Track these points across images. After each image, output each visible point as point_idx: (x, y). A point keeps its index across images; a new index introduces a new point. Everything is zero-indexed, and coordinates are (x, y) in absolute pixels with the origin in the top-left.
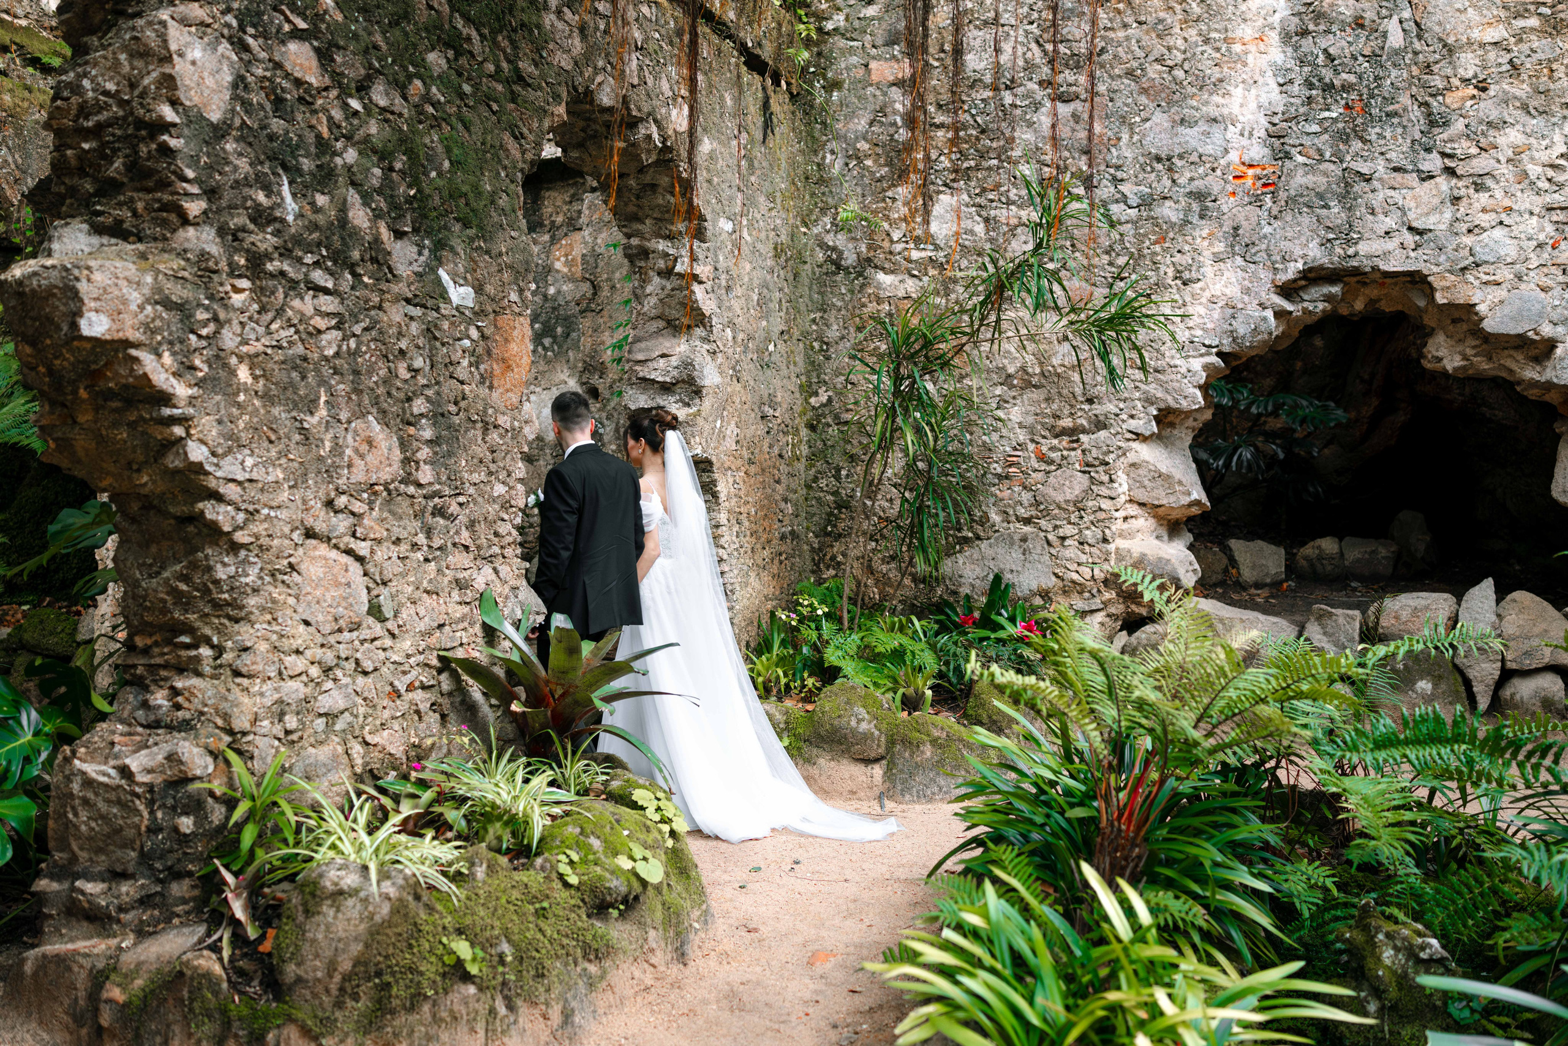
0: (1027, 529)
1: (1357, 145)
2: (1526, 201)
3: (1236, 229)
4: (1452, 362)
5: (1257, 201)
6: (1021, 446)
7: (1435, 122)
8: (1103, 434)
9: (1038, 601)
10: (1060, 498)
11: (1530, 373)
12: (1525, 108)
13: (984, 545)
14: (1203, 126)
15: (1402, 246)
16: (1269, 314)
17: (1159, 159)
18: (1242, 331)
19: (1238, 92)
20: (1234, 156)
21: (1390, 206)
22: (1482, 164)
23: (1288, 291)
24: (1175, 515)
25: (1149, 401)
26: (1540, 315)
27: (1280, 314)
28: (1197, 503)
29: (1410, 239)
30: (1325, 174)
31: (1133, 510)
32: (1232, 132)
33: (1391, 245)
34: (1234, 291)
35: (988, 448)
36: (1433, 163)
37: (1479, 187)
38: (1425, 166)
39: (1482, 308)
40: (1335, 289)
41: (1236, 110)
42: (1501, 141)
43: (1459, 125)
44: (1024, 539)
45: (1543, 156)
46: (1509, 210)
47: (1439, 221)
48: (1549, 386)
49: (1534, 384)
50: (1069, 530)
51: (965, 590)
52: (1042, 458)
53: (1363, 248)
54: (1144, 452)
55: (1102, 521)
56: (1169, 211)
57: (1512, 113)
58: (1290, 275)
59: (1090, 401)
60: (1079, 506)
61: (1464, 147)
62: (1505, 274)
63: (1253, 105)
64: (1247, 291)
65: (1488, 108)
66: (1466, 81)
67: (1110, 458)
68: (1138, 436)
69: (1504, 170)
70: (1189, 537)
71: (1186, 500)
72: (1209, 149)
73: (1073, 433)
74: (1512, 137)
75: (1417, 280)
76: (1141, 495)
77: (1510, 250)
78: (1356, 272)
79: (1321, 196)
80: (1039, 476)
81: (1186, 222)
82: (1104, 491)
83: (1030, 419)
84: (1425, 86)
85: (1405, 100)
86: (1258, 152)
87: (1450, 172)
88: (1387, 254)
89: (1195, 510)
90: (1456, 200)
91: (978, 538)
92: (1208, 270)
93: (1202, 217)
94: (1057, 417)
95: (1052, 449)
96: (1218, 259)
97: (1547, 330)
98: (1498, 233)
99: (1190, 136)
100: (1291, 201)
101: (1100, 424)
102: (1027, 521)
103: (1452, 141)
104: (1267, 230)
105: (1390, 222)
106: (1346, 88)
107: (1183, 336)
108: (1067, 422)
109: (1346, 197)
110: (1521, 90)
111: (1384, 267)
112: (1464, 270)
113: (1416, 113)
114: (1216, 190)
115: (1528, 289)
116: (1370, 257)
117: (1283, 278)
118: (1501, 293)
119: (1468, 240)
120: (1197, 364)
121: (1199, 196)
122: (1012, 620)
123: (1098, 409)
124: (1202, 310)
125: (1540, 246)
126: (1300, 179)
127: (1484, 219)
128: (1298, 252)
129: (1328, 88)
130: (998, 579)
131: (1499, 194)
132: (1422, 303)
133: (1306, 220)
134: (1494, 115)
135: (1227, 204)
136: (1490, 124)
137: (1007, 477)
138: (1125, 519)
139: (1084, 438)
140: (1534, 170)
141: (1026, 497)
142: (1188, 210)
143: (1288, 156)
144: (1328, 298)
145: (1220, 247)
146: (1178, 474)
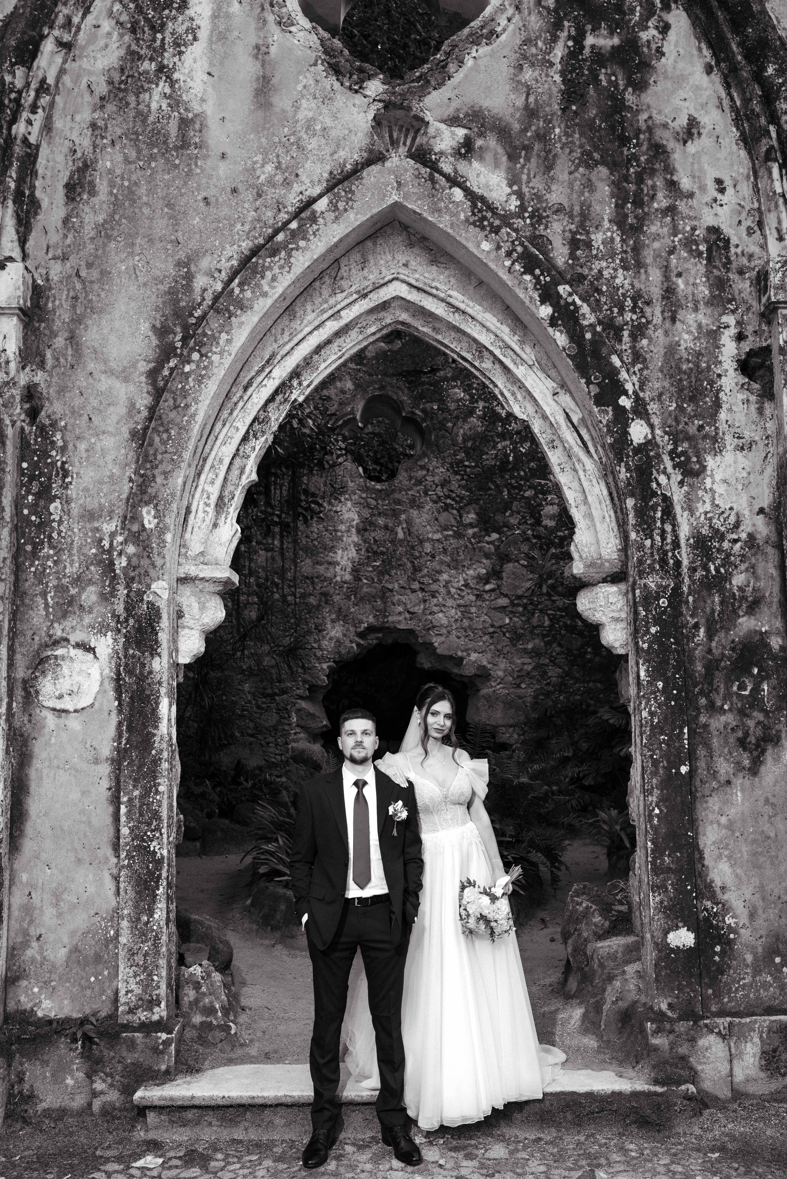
0: (252, 739)
1: (387, 577)
2: (450, 603)
3: (340, 609)
4: (427, 665)
5: (348, 598)
6: (250, 702)
7: (416, 569)
8: (285, 696)
9: (257, 772)
10: (267, 725)
11: (456, 671)
12: (449, 566)
13: (232, 747)
14: (326, 566)
15: (405, 619)
16: (354, 645)
17: (307, 578)
18: (343, 652)
19: (340, 552)
20: (338, 578)
21: (400, 602)
22: (434, 587)
23: (362, 635)
24: (317, 731)
25: (305, 681)
26: (457, 648)
27: (358, 645)
28: (326, 726)
29: (408, 616)
30: (375, 588)
31: (298, 730)
32: (338, 569)
33: (401, 618)
34: (339, 635)
35: (235, 703)
36: (416, 586)
37: (434, 597)
38: (413, 587)
39: (436, 644)
40: (380, 635)
41: (339, 559)
42: (441, 578)
43: (425, 571)
44: (251, 744)
45: (456, 585)
46: (444, 605)
47: (419, 609)
48: (462, 676)
49: (457, 675)
50: (271, 739)
51: (224, 768)
52: (258, 707)
53: (390, 619)
54: (303, 704)
55: (286, 735)
56: (312, 600)
57: (444, 568)
58: (362, 629)
59: (279, 682)
60: (275, 728)
61: (426, 580)
62: (444, 631)
63: (346, 558)
64: (345, 635)
65: (435, 565)
66: (427, 554)
67: (289, 707)
68: (301, 697)
69: (443, 590)
70: (322, 742)
71: (320, 725)
72: (329, 575)
73: (272, 696)
74: (445, 577)
75: (411, 632)
76: (302, 723)
77: (445, 621)
78: (388, 628)
79: (374, 597)
80: (257, 715)
81: (320, 605)
82: (286, 721)
83: (253, 690)
84: (412, 555)
85: (405, 560)
86: (348, 577)
87: (422, 590)
88: (399, 622)
89: (324, 729)
90: (425, 601)
91: (230, 744)
92: (329, 626)
93: (326, 603)
94: (265, 689)
95: (263, 703)
96: (333, 621)
97: (460, 654)
98: (441, 615)
99: (321, 569)
100: (362, 599)
101: (284, 692)
102: (252, 736)
103: (422, 577)
104: (352, 610)
105: (400, 609)
106: (383, 553)
107: (319, 653)
108: (269, 691)
109: (384, 598)
110: (448, 559)
111: (399, 627)
112: (429, 629)
113: (409, 565)
114: (332, 592)
115: (453, 637)
116: (393, 622)
117: (359, 630)
118: (442, 639)
119: (430, 617)
120: (325, 666)
121: (325, 595)
122: (246, 780)
123: (283, 685)
124: (326, 643)
125: (456, 620)
126: (365, 590)
127: (435, 609)
128: (365, 619)
129: (375, 553)
130: (239, 762)
131: (441, 599)
132: (413, 641)
133: (368, 606)
134: (438, 568)
135: (336, 598)
136: (437, 572)
137: (243, 716)
138: (295, 734)
139: (277, 698)
140: (453, 590)
141: (251, 725)
142: (320, 600)
143: (360, 580)
144: (377, 638)
145: (334, 616)
146: (317, 714)
